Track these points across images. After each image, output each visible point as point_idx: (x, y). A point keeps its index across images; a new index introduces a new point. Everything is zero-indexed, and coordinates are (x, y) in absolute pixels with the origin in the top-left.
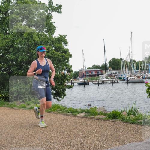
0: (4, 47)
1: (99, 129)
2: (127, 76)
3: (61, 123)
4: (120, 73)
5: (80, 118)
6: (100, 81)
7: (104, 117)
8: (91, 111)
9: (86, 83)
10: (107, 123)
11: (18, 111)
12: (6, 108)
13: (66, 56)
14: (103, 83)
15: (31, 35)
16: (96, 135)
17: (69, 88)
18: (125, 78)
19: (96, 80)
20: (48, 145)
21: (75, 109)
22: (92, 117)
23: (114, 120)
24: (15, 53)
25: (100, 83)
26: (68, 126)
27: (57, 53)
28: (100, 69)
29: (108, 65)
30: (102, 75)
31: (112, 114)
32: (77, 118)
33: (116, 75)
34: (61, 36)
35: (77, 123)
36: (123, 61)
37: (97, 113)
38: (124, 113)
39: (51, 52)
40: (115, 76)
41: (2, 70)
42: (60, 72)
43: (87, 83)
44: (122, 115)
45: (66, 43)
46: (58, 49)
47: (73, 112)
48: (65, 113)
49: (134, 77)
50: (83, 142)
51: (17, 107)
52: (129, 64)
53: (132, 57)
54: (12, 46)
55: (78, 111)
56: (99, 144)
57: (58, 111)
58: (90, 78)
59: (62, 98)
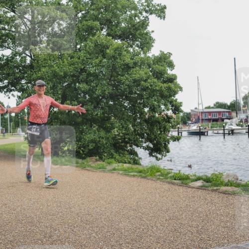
1: (228, 209)
3: (163, 196)
5: (194, 189)
6: (226, 129)
7: (235, 189)
8: (212, 178)
9: (202, 132)
11: (94, 173)
14: (232, 132)
16: (222, 218)
17: (174, 140)
19: (220, 127)
21: (185, 174)
22: (215, 188)
25: (228, 132)
26: (175, 201)
28: (228, 109)
29: (242, 103)
30: (229, 119)
32: (190, 189)
35: (189, 197)
37: (224, 183)
47: (183, 180)
48: (169, 180)
50: (201, 229)
51: (92, 167)
54: (83, 70)
55: (191, 177)
56: (227, 234)
57: (158, 177)
58: (210, 124)
59: (163, 156)
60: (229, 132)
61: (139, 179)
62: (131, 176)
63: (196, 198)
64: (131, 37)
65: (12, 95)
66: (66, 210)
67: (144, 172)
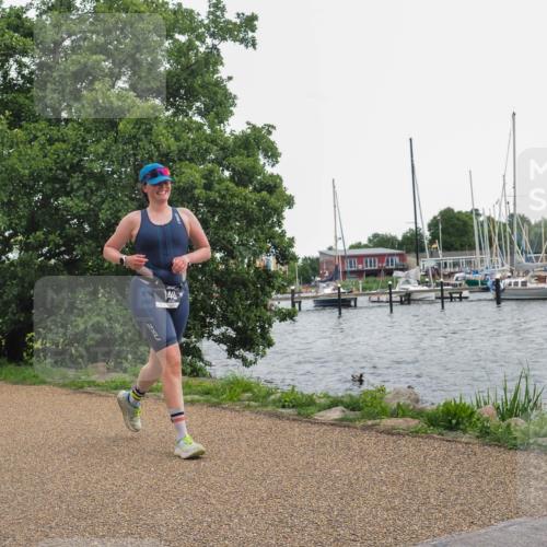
0: (51, 170)
1: (397, 468)
2: (498, 276)
3: (256, 447)
4: (469, 263)
5: (325, 427)
6: (396, 293)
7: (413, 423)
8: (365, 401)
9: (344, 300)
10: (426, 448)
11: (101, 399)
12: (60, 390)
13: (272, 200)
14: (407, 299)
15: (145, 125)
16: (384, 488)
17: (283, 319)
18: (489, 283)
19: (382, 288)
20: (209, 526)
21: (305, 393)
22: (370, 423)
23: (451, 435)
24: (88, 191)
25: (398, 299)
26: (282, 456)
27: (241, 189)
28: (398, 249)
29: (427, 234)
30: (402, 270)
31: (443, 412)
32: (315, 428)
33: (457, 269)
34: (254, 128)
35: (313, 446)
36: (481, 219)
37: (388, 410)
38: (487, 411)
39: (217, 186)
40: (450, 275)
41: (42, 255)
42: (249, 261)
44: (478, 420)
45: (273, 154)
46: (243, 177)
47: (300, 407)
48: (270, 408)
49: (523, 280)
50: (337, 516)
51: (98, 386)
52: (505, 231)
53: (515, 204)
54: (77, 167)
55: (318, 401)
56: (394, 524)
57: (247, 403)
58: (361, 283)
59: (258, 354)
60: (401, 297)
61: (205, 409)
62: (187, 402)
63: (328, 447)
64: (182, 92)
66: (32, 489)
67: (214, 392)
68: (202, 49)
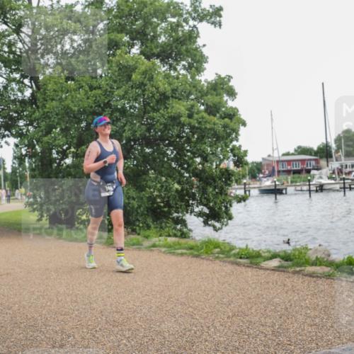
0: (91, 107)
1: (317, 298)
3: (223, 284)
5: (268, 272)
6: (313, 185)
7: (327, 269)
8: (294, 255)
9: (279, 190)
13: (232, 125)
14: (321, 188)
15: (149, 75)
16: (309, 312)
17: (239, 201)
19: (304, 181)
20: (195, 333)
21: (255, 249)
22: (298, 269)
25: (315, 189)
27: (212, 117)
28: (315, 156)
29: (334, 146)
30: (318, 169)
31: (347, 262)
32: (262, 272)
34: (219, 76)
37: (310, 261)
39: (196, 116)
40: (350, 173)
42: (217, 165)
43: (282, 190)
45: (232, 93)
46: (212, 110)
47: (252, 258)
48: (232, 259)
50: (278, 328)
54: (108, 105)
55: (263, 255)
56: (316, 335)
57: (217, 255)
58: (290, 178)
59: (223, 224)
60: (317, 187)
61: (190, 259)
62: (178, 254)
63: (271, 284)
64: (173, 55)
65: (6, 142)
66: (84, 307)
67: (196, 248)
68: (187, 28)
